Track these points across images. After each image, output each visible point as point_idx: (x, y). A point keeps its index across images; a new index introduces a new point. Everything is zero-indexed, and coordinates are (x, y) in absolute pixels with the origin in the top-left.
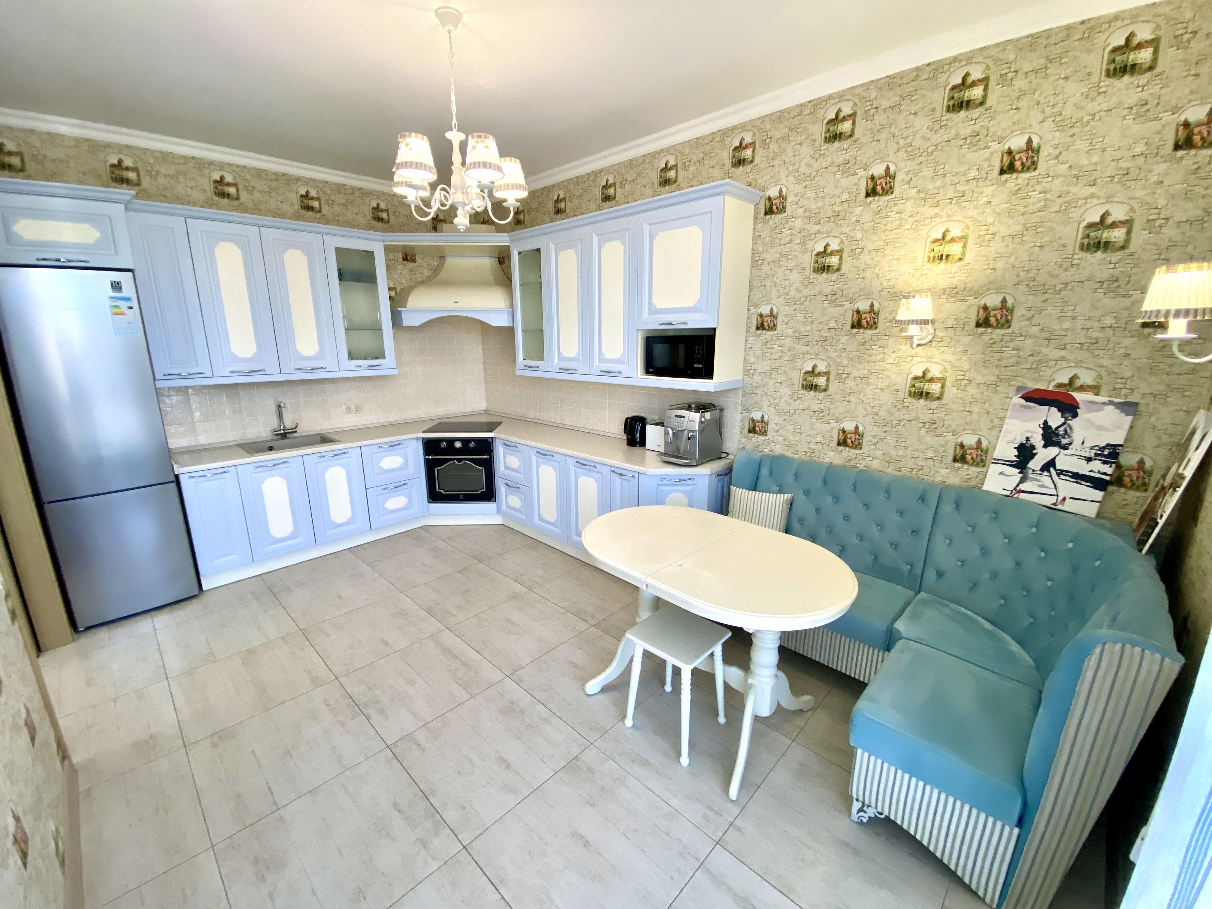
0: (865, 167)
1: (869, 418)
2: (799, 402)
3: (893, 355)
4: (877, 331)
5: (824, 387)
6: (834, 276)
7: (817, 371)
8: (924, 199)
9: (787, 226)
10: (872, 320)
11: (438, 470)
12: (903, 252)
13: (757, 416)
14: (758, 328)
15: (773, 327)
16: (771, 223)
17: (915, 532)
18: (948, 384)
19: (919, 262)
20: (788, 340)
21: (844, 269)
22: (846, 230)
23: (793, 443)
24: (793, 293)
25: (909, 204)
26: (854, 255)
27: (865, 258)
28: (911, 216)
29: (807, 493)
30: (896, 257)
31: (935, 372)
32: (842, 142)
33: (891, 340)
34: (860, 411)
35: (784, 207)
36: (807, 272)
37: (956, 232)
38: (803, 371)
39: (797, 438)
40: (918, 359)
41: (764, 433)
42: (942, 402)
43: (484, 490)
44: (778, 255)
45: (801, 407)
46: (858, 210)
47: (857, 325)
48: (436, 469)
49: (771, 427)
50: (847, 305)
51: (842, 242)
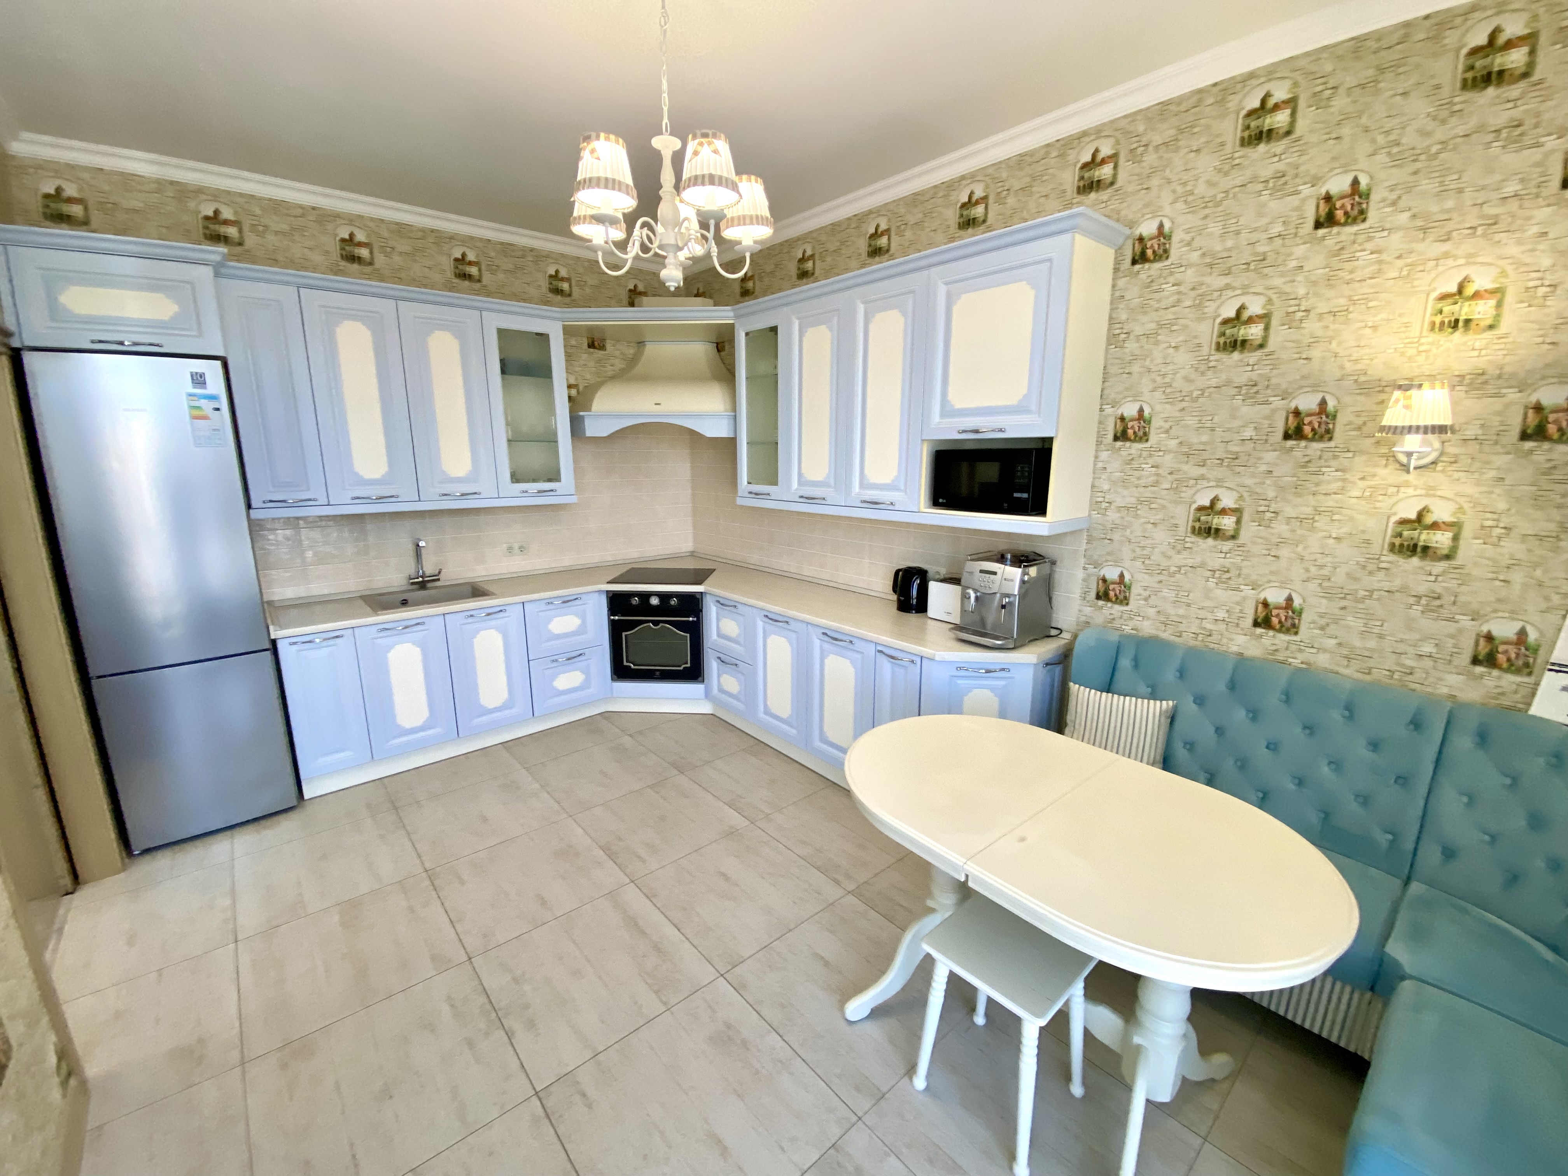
0: (1315, 181)
1: (1313, 586)
2: (1185, 553)
3: (1362, 484)
4: (1332, 444)
5: (1231, 533)
6: (1253, 357)
7: (1219, 506)
8: (1424, 230)
9: (1172, 280)
10: (1323, 427)
11: (626, 636)
12: (1383, 316)
13: (1112, 574)
14: (1116, 438)
15: (1143, 437)
16: (1143, 276)
17: (1403, 780)
18: (1467, 533)
19: (1415, 332)
20: (1169, 457)
21: (1273, 343)
22: (1278, 282)
23: (1172, 618)
24: (1179, 383)
25: (1396, 237)
26: (1290, 320)
27: (1312, 326)
28: (1399, 257)
29: (1200, 701)
30: (1370, 324)
31: (1441, 512)
32: (1272, 144)
33: (1359, 460)
34: (1297, 573)
35: (1166, 251)
36: (1205, 350)
37: (1482, 281)
38: (1194, 506)
39: (1181, 611)
40: (1410, 491)
41: (1124, 600)
42: (1454, 563)
43: (689, 665)
44: (1153, 326)
45: (1190, 562)
46: (1300, 250)
47: (1295, 433)
48: (624, 634)
49: (1136, 590)
50: (1277, 402)
51: (1270, 301)
